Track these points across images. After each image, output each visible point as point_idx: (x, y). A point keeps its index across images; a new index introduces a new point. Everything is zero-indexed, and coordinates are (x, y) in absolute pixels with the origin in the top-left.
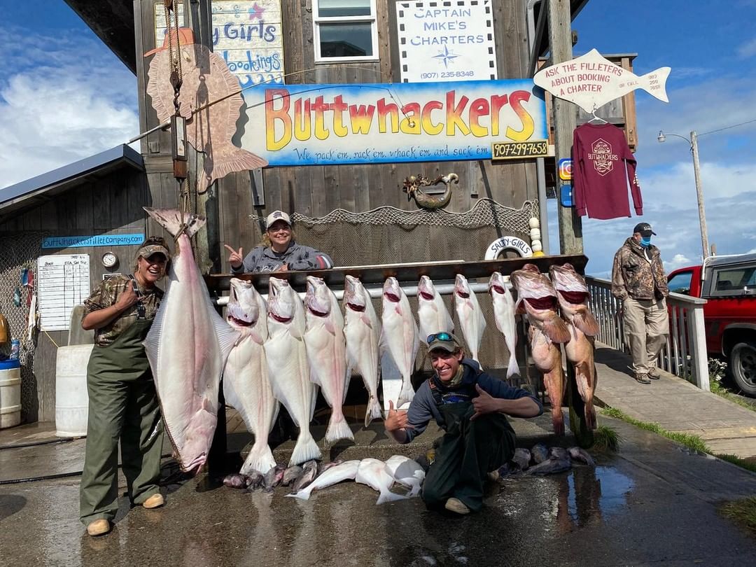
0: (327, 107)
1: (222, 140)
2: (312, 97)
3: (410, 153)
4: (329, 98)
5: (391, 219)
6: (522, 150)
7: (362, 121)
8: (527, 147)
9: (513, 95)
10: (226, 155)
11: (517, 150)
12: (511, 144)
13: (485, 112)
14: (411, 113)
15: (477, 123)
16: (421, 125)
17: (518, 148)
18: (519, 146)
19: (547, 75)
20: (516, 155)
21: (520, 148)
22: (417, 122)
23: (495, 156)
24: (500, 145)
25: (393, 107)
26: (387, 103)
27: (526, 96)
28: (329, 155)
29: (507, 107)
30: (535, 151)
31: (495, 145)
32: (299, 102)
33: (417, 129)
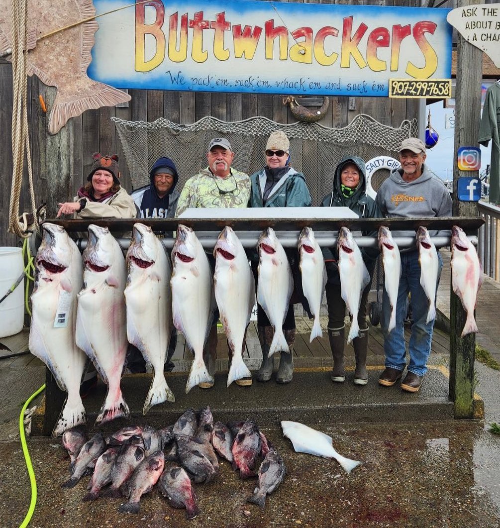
0: (207, 26)
1: (76, 72)
2: (191, 12)
3: (298, 85)
4: (211, 14)
5: (264, 131)
6: (422, 90)
7: (246, 44)
8: (428, 86)
9: (418, 25)
10: (81, 89)
11: (416, 90)
12: (410, 82)
13: (385, 43)
14: (302, 39)
15: (375, 55)
16: (313, 52)
17: (418, 87)
18: (419, 85)
19: (464, 14)
20: (416, 95)
21: (420, 88)
22: (309, 50)
23: (392, 95)
24: (399, 82)
25: (282, 30)
26: (276, 25)
27: (432, 28)
28: (206, 81)
29: (410, 39)
30: (436, 91)
31: (393, 82)
32: (175, 16)
33: (308, 58)
